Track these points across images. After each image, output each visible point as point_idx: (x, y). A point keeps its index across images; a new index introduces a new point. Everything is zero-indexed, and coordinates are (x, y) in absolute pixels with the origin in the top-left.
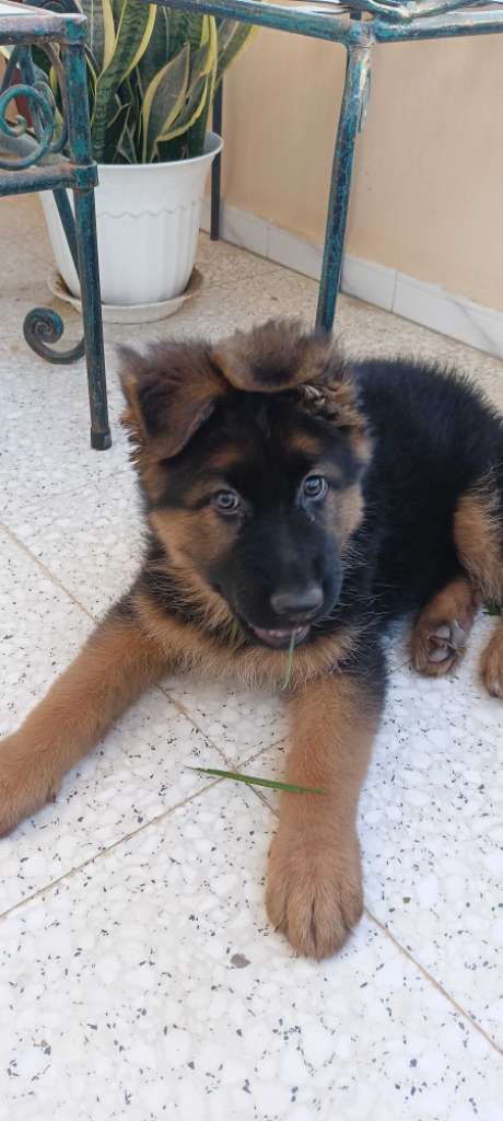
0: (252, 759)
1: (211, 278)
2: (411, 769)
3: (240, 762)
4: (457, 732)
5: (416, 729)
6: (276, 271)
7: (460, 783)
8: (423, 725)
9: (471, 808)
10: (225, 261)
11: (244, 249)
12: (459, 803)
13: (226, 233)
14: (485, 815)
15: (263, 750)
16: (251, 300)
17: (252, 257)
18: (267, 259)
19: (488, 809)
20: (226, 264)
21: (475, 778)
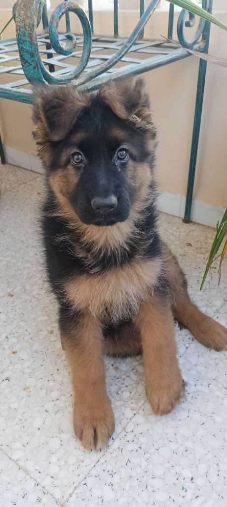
0: (71, 495)
1: (5, 187)
2: (155, 478)
3: (65, 499)
4: (173, 446)
5: (153, 450)
6: (37, 177)
7: (181, 480)
8: (156, 446)
9: (189, 494)
10: (11, 175)
11: (18, 167)
12: (182, 493)
13: (9, 160)
14: (197, 497)
15: (76, 488)
16: (27, 196)
17: (24, 171)
18: (32, 171)
19: (198, 493)
20: (11, 178)
21: (187, 474)
